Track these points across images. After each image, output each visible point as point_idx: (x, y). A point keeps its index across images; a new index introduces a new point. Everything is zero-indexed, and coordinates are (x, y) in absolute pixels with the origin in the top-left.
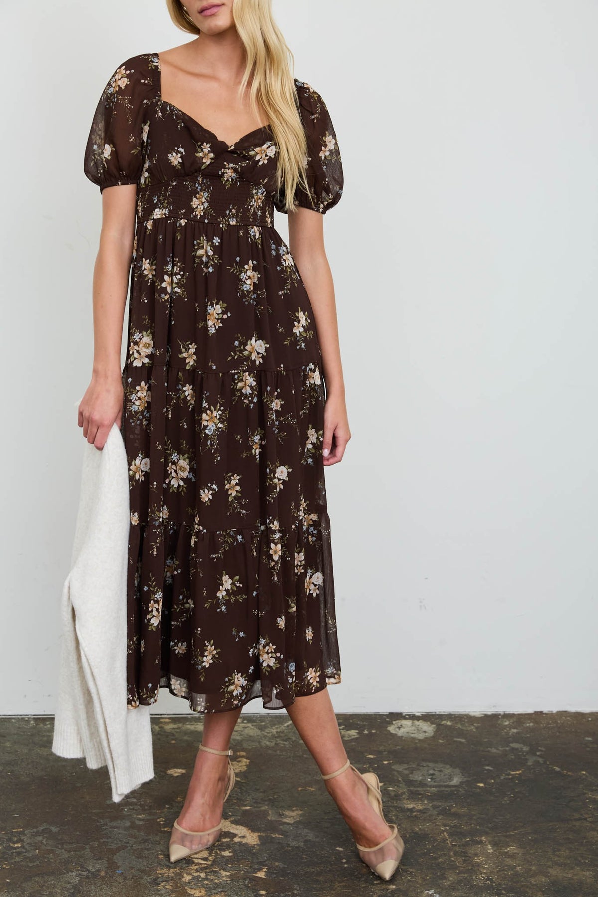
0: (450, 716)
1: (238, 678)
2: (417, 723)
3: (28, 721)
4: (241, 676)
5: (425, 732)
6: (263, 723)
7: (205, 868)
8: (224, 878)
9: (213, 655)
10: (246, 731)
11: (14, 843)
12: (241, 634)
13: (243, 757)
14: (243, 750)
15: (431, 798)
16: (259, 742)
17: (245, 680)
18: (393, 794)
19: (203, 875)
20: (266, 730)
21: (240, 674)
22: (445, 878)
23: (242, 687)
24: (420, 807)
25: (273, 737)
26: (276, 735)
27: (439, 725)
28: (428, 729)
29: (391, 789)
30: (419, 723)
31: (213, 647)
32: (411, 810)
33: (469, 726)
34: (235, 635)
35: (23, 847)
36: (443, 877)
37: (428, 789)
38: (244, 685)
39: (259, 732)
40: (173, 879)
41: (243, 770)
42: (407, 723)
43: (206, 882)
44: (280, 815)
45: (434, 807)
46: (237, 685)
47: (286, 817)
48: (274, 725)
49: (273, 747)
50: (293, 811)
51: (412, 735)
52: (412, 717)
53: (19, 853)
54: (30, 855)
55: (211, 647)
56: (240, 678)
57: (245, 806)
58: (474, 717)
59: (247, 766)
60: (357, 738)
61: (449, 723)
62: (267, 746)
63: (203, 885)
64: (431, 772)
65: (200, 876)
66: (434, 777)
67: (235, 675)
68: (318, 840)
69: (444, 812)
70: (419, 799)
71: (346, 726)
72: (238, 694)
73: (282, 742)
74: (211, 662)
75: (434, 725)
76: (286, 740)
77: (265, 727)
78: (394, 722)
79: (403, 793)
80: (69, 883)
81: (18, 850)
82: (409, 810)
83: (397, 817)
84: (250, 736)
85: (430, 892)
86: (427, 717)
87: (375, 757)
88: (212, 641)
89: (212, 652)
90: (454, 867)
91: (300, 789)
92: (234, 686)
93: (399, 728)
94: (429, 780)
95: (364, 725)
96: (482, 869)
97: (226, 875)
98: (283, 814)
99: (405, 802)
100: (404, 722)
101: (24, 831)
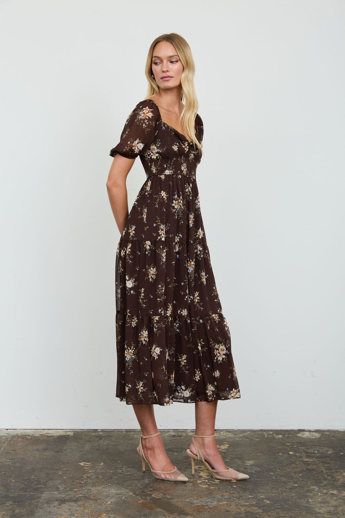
0: (328, 431)
1: (210, 387)
2: (312, 433)
3: (123, 431)
4: (212, 386)
5: (316, 436)
6: (236, 433)
7: (208, 479)
8: (217, 482)
9: (199, 376)
10: (228, 435)
11: (118, 470)
12: (208, 366)
13: (226, 444)
14: (226, 442)
15: (316, 458)
16: (234, 439)
17: (214, 388)
18: (298, 456)
19: (207, 481)
20: (237, 435)
21: (211, 385)
22: (322, 483)
23: (212, 391)
24: (311, 460)
25: (241, 437)
26: (242, 437)
27: (322, 434)
28: (318, 435)
29: (298, 454)
30: (314, 433)
31: (199, 372)
32: (307, 462)
33: (338, 434)
34: (205, 367)
35: (122, 471)
36: (321, 482)
37: (316, 455)
38: (213, 390)
39: (234, 436)
40: (192, 482)
41: (226, 448)
42: (308, 433)
43: (208, 483)
44: (243, 462)
45: (318, 461)
46: (210, 390)
47: (246, 463)
48: (241, 433)
49: (241, 441)
50: (250, 461)
51: (309, 437)
52: (310, 431)
53: (121, 474)
54: (126, 474)
55: (198, 372)
56: (211, 387)
57: (227, 459)
58: (341, 431)
59: (228, 447)
60: (282, 438)
61: (328, 433)
62: (238, 440)
63: (207, 484)
64: (318, 449)
65: (205, 481)
66: (319, 451)
67: (208, 385)
68: (261, 470)
69: (323, 462)
70: (311, 458)
71: (277, 434)
72: (211, 394)
73: (245, 439)
74: (199, 379)
75: (320, 434)
76: (247, 438)
77: (237, 434)
78: (300, 433)
79: (303, 456)
80: (144, 483)
81: (120, 472)
82: (305, 461)
83: (300, 463)
84: (230, 437)
85: (314, 487)
86: (317, 431)
87: (290, 444)
88: (199, 369)
89: (199, 374)
90: (326, 479)
91: (253, 454)
92: (208, 391)
93: (303, 435)
94: (316, 452)
95: (286, 434)
96: (340, 480)
97: (217, 481)
98: (245, 462)
99: (304, 458)
100: (305, 433)
101: (122, 467)
